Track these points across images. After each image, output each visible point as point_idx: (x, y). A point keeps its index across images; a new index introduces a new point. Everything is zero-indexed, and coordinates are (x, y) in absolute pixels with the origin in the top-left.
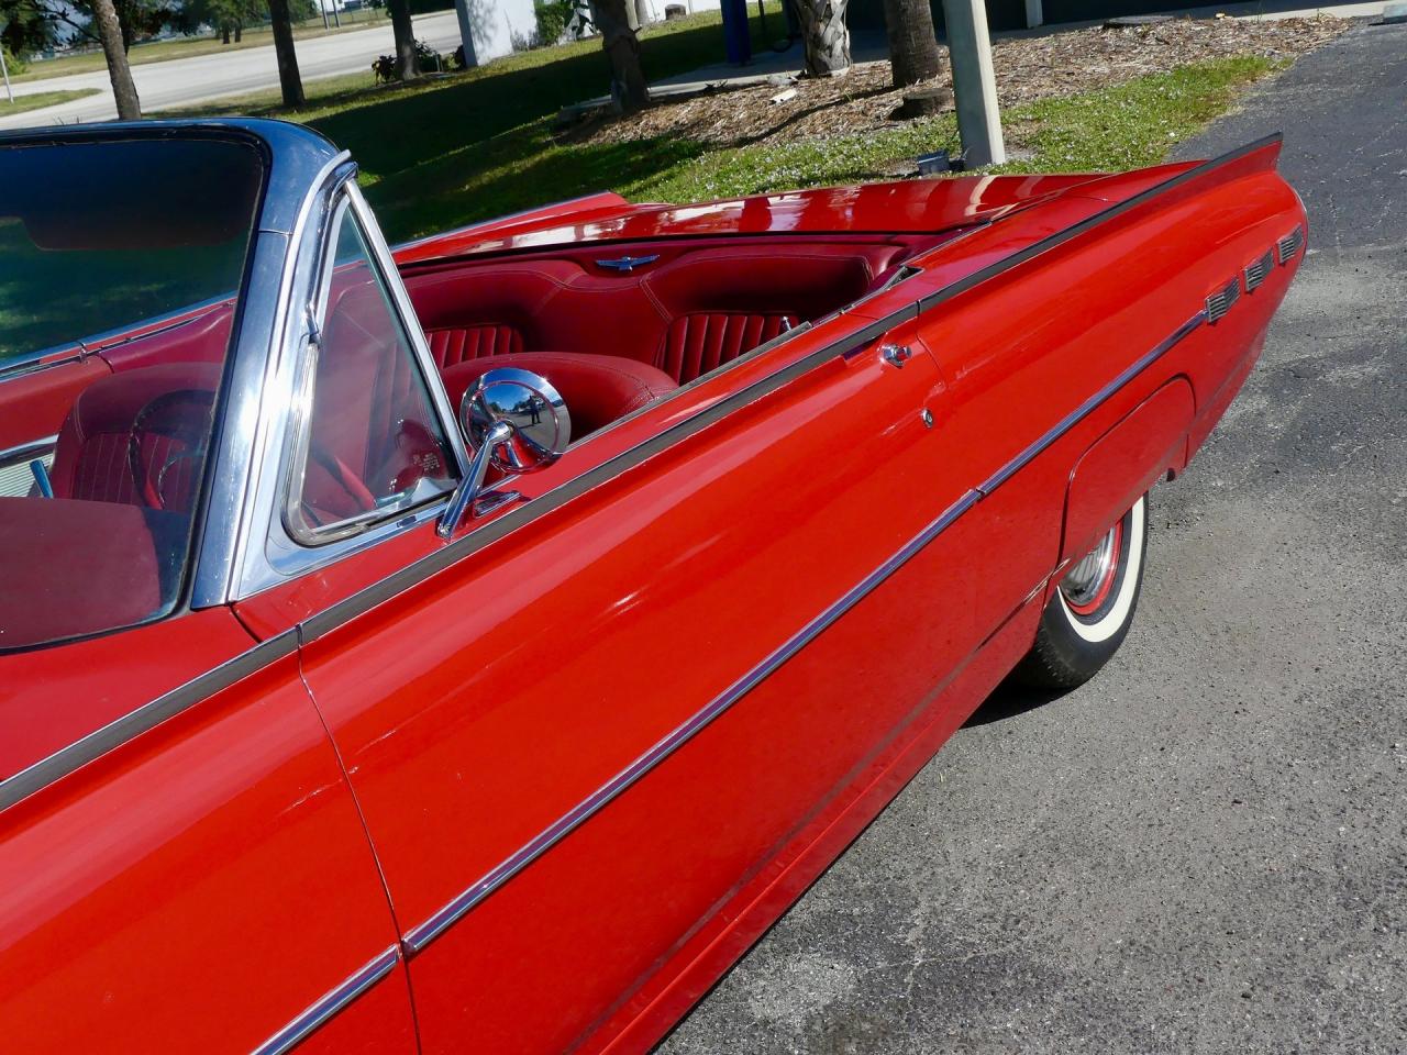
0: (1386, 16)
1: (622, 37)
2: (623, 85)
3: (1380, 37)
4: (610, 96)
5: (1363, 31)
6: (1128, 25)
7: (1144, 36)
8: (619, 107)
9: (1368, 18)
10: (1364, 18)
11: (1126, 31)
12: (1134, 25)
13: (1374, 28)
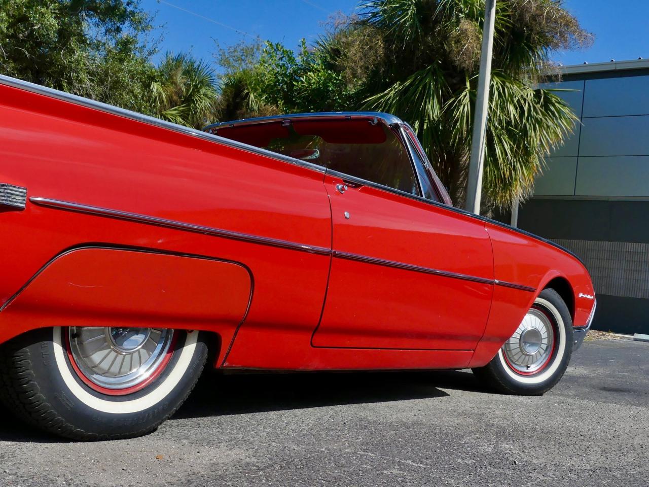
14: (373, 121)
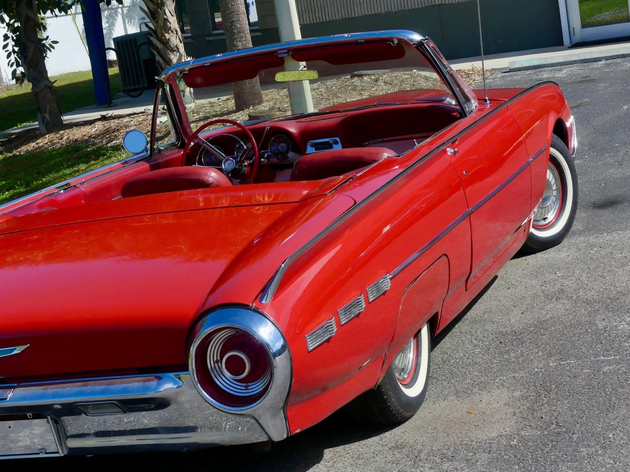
0: (511, 67)
1: (46, 86)
2: (47, 116)
3: (509, 79)
4: (37, 123)
5: (499, 76)
6: (366, 75)
7: (377, 80)
8: (43, 129)
9: (501, 69)
10: (498, 69)
11: (366, 78)
12: (369, 75)
13: (504, 74)
14: (393, 42)
